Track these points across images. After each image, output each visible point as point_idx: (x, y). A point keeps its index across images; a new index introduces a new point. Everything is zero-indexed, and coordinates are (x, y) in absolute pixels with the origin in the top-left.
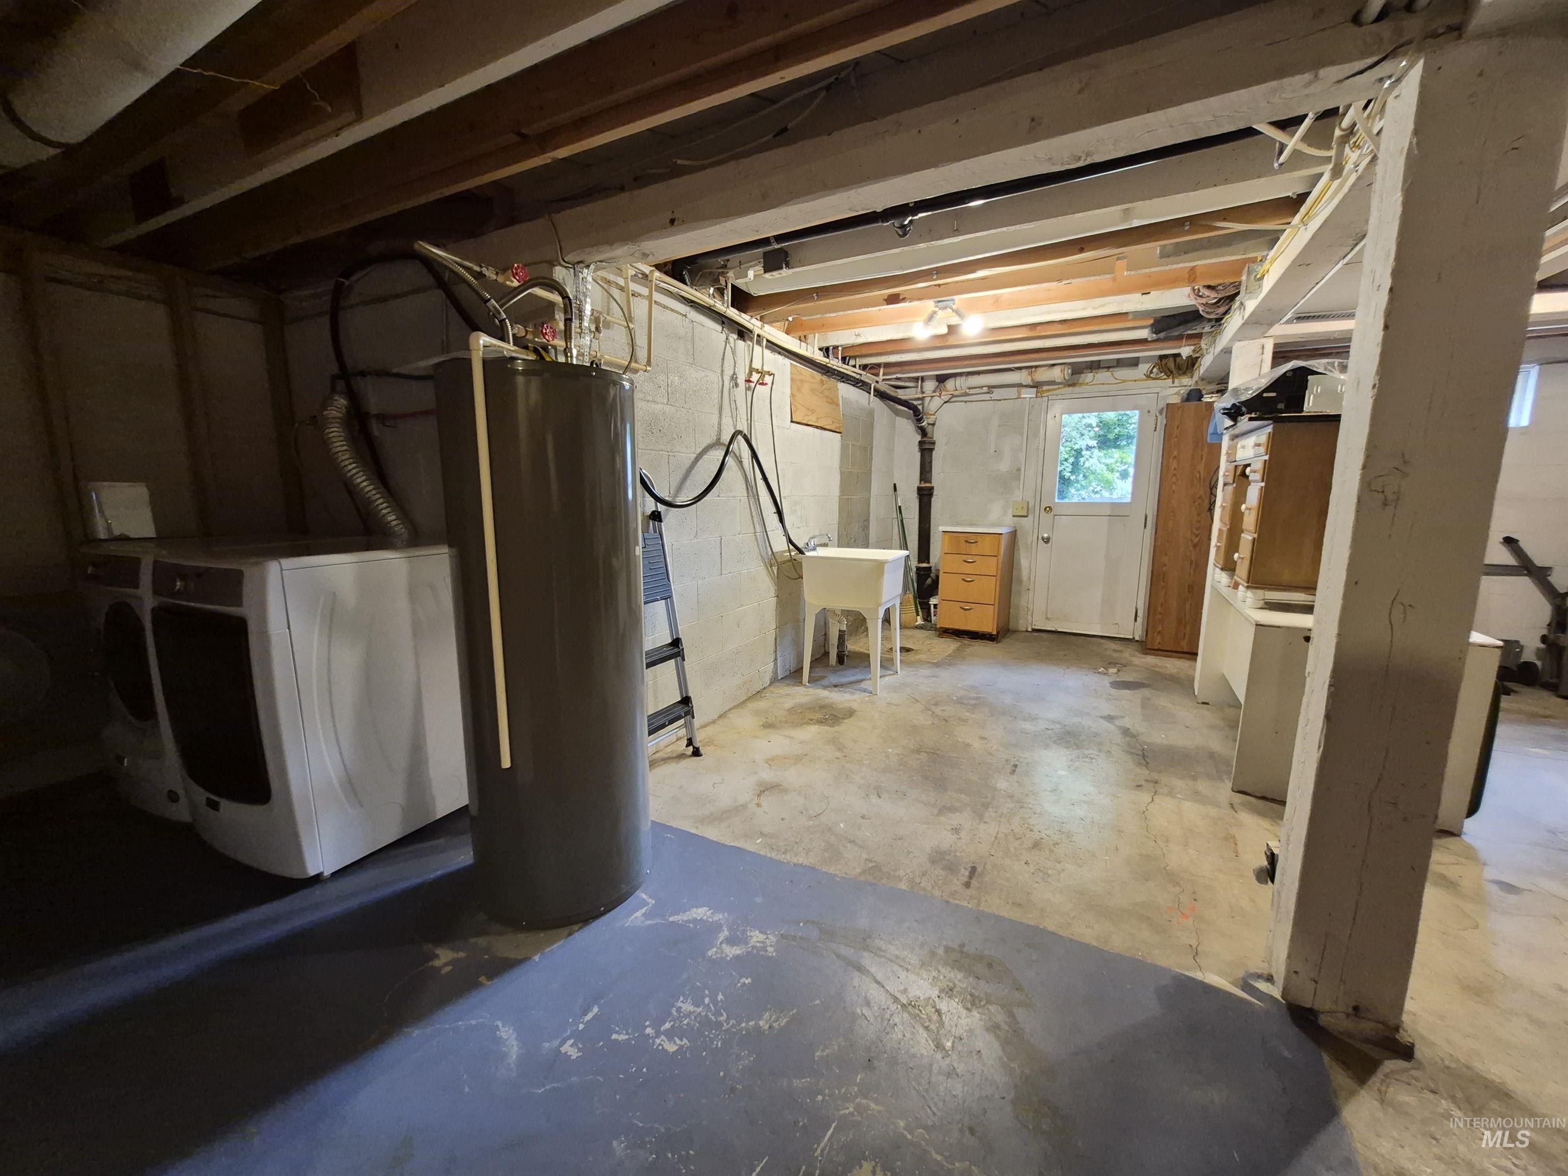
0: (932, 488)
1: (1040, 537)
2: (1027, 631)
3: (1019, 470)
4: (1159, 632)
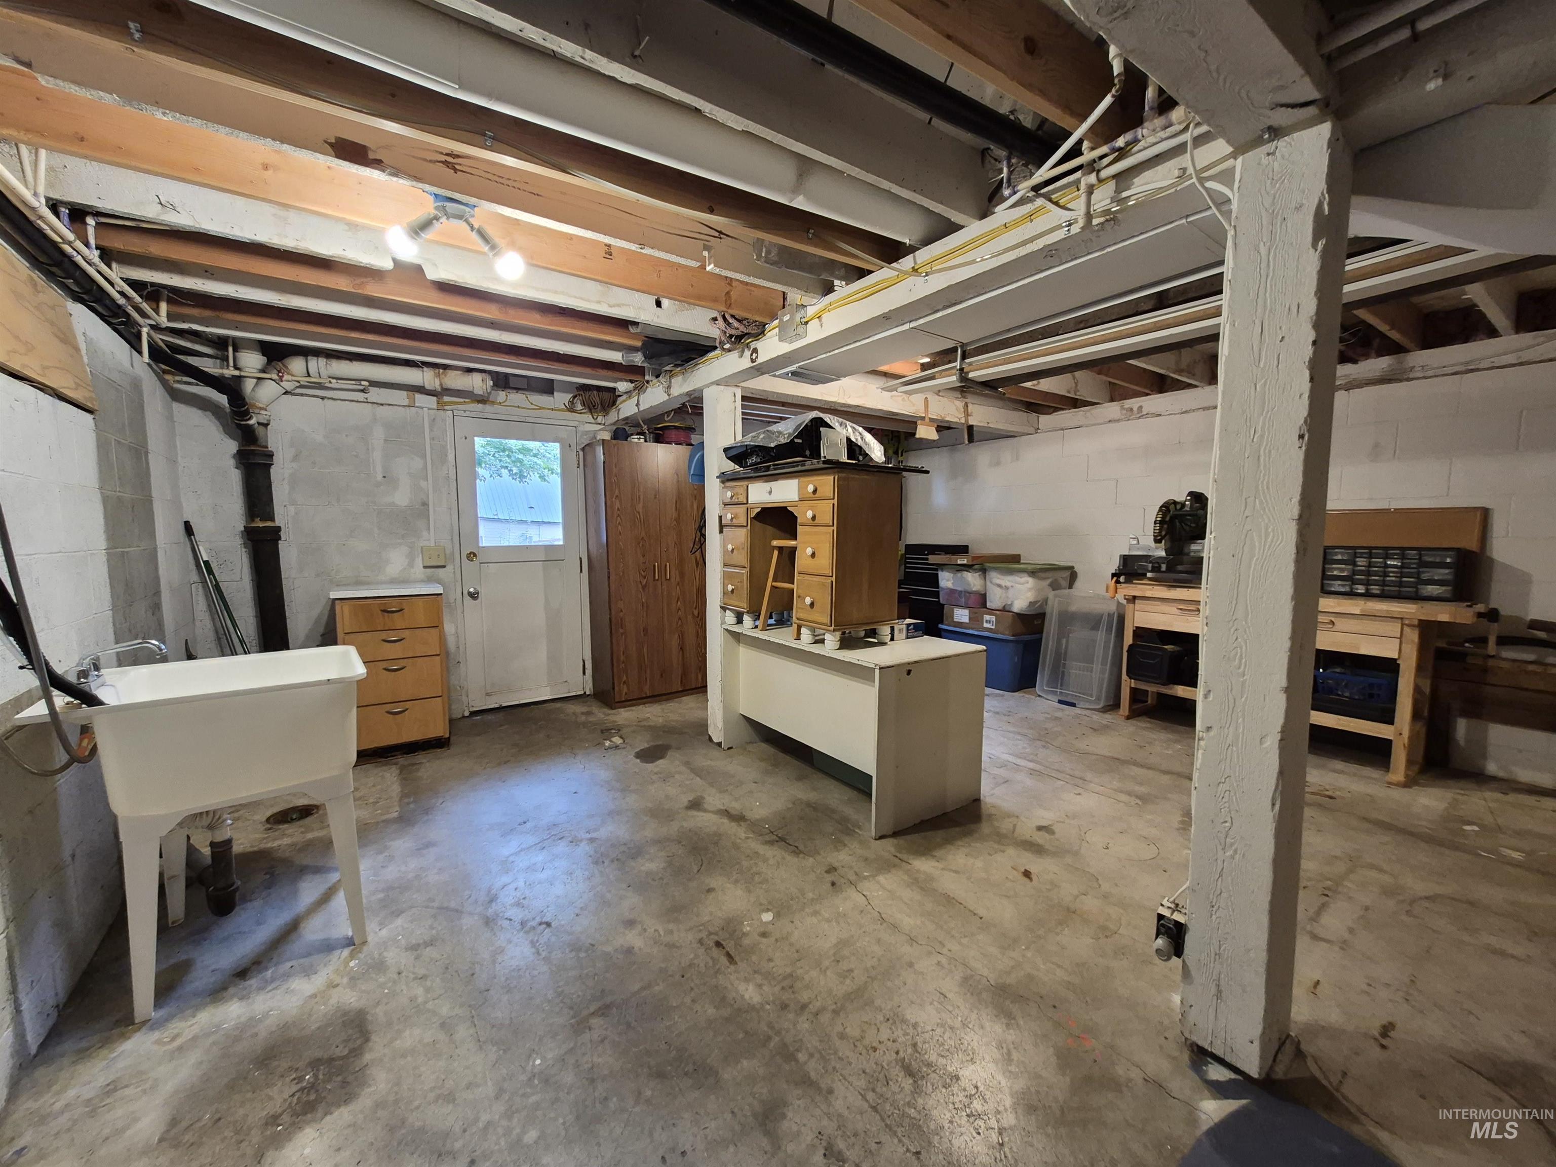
0: (279, 529)
1: (465, 592)
2: (464, 717)
3: (425, 504)
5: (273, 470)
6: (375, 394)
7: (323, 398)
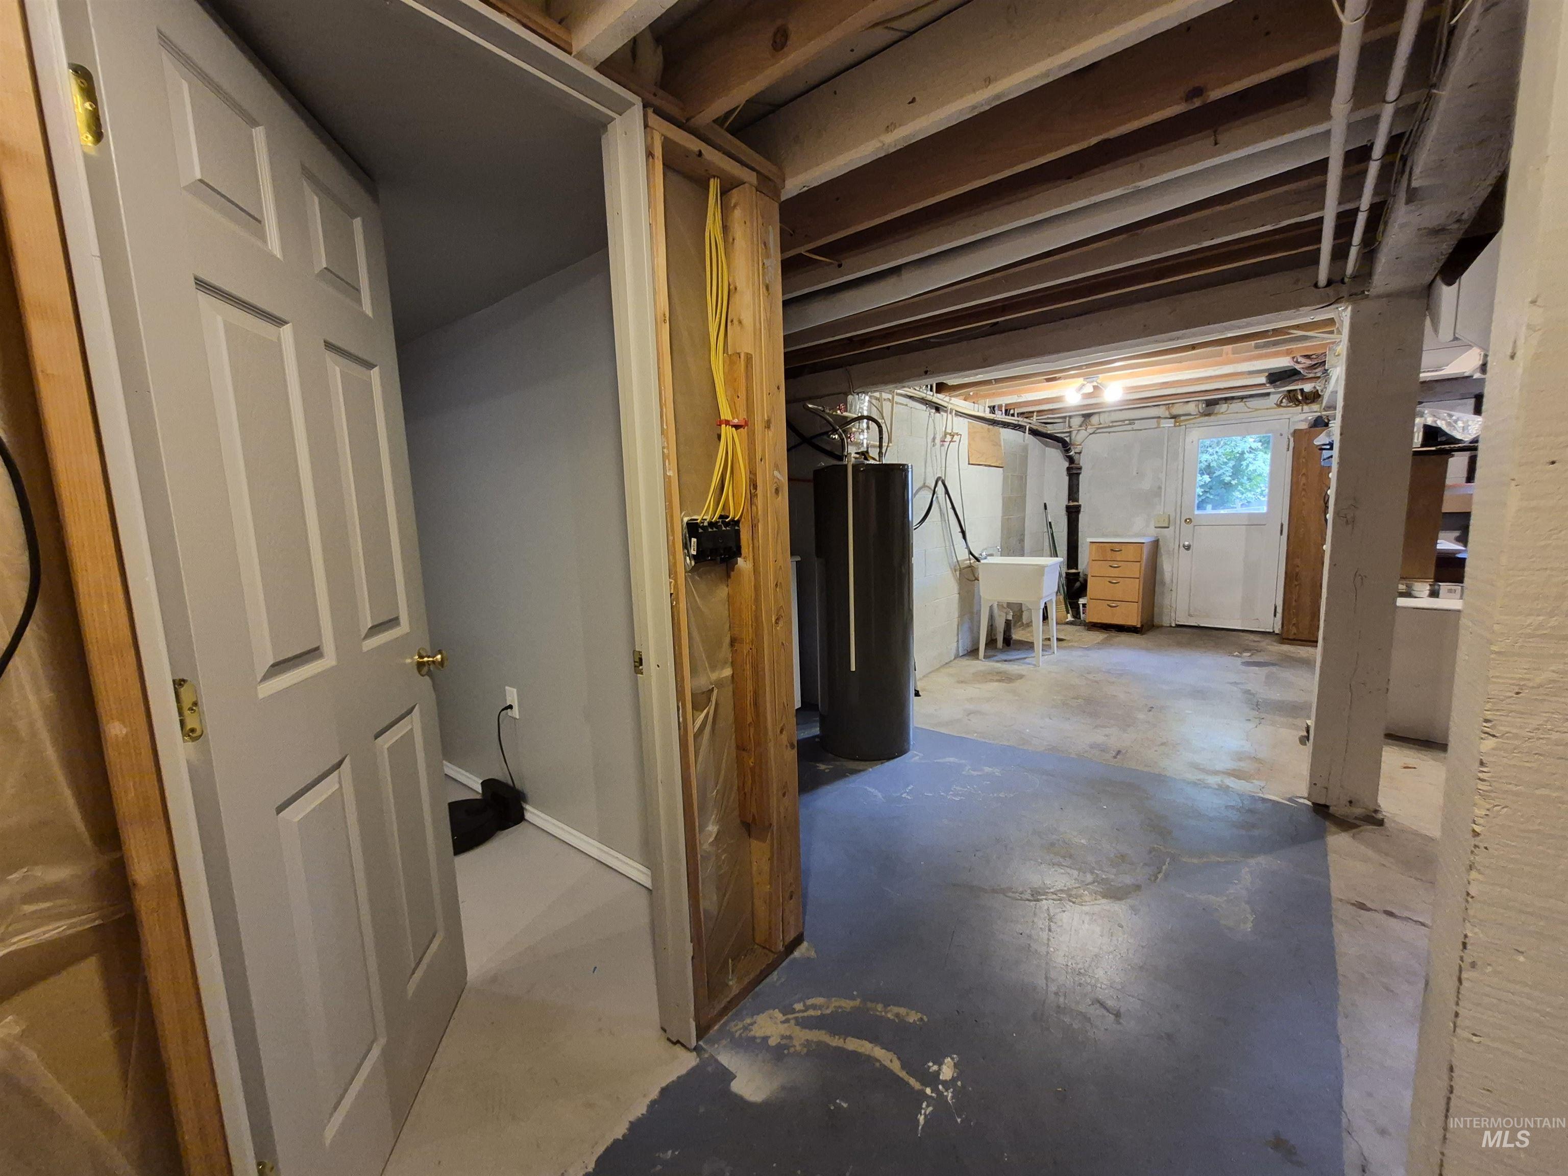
0: (1079, 506)
1: (1181, 545)
2: (1171, 626)
3: (1160, 488)
4: (1294, 624)
5: (1081, 476)
6: (1138, 425)
7: (1109, 433)
